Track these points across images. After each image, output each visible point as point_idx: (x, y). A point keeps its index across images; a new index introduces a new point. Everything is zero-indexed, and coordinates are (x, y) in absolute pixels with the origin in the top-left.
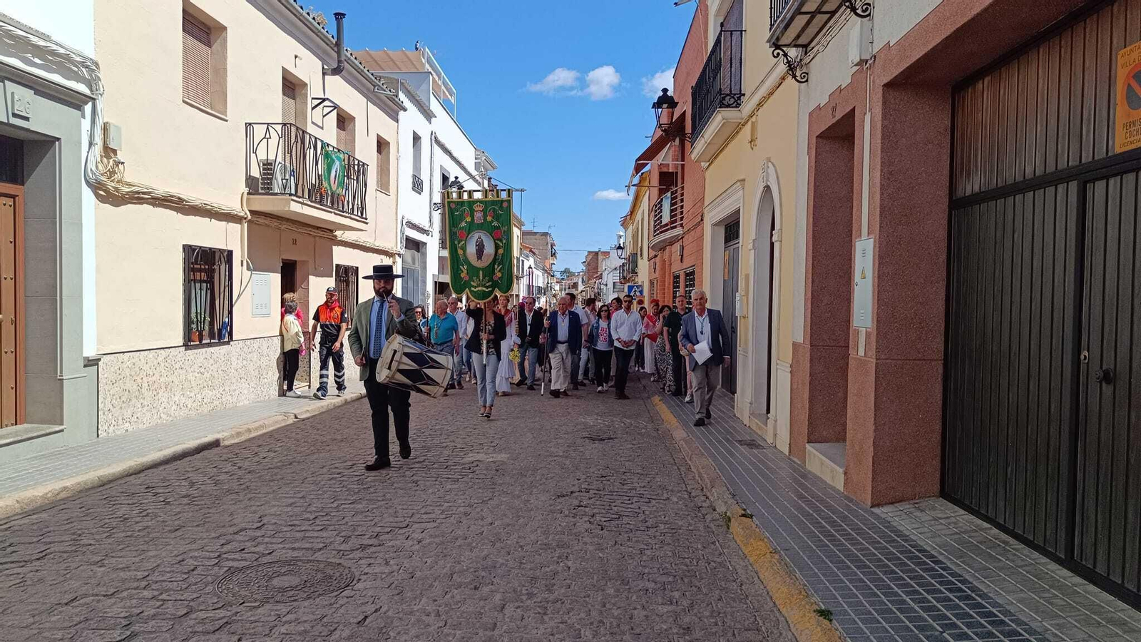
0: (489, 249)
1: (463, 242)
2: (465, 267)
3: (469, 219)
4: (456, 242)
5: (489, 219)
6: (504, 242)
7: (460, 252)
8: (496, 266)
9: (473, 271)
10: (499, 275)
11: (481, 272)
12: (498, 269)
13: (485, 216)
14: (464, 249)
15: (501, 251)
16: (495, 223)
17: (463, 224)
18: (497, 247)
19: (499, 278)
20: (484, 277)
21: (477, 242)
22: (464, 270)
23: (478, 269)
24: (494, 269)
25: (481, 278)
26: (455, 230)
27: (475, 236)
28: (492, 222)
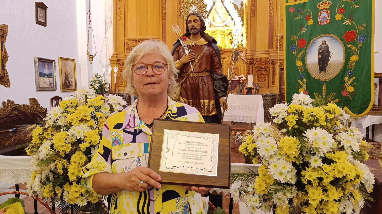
1: (302, 52)
2: (305, 81)
3: (311, 22)
4: (295, 53)
5: (339, 17)
6: (360, 45)
7: (299, 63)
8: (346, 79)
10: (351, 89)
11: (324, 87)
12: (349, 83)
13: (332, 16)
14: (303, 59)
15: (354, 58)
16: (348, 22)
17: (304, 30)
18: (348, 54)
19: (351, 94)
20: (328, 93)
21: (320, 49)
22: (302, 84)
24: (343, 82)
25: (324, 93)
26: (294, 38)
27: (318, 42)
28: (343, 20)
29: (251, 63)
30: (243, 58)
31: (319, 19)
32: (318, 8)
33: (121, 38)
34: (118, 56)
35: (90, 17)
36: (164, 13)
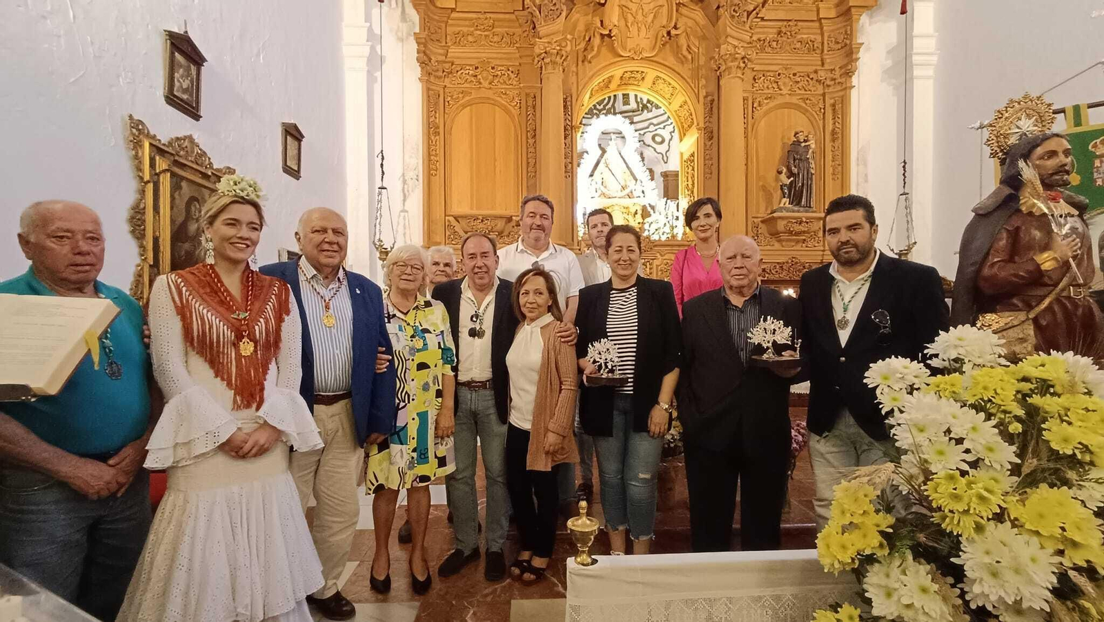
31: (1095, 174)
32: (1093, 150)
33: (438, 211)
35: (382, 165)
36: (532, 164)
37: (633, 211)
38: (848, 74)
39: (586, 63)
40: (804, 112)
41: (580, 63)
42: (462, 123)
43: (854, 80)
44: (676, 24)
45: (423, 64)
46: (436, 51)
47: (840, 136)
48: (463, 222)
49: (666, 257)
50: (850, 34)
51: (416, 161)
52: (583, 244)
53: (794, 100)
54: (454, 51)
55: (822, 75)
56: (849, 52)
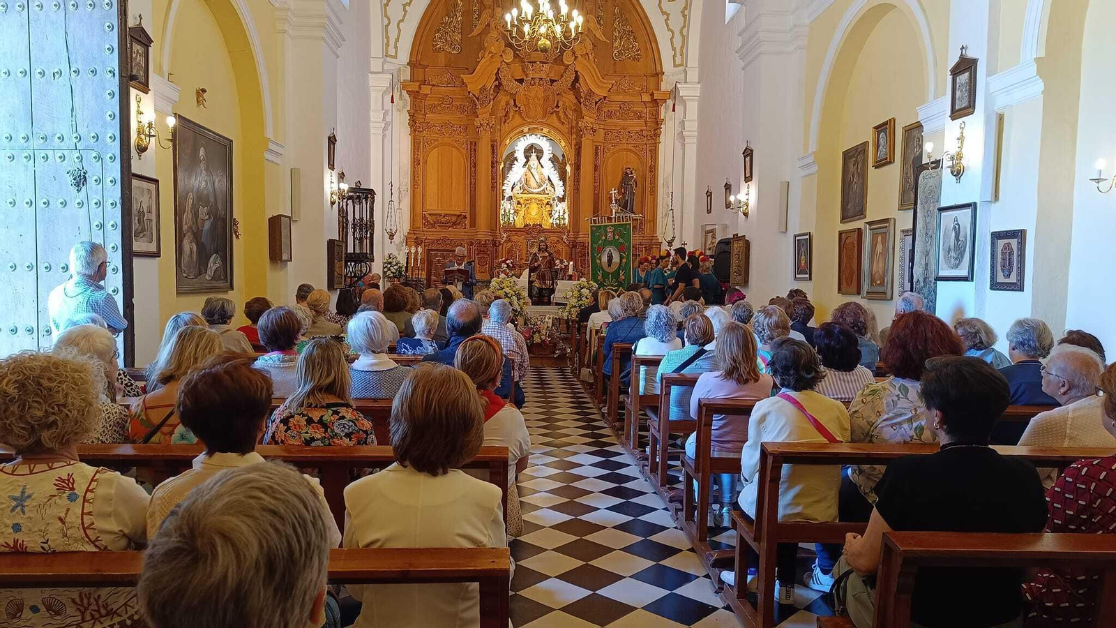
0: (616, 259)
3: (603, 238)
4: (595, 254)
5: (617, 237)
6: (627, 254)
7: (598, 261)
8: (621, 272)
9: (605, 275)
10: (623, 277)
12: (623, 274)
13: (614, 235)
15: (624, 260)
16: (621, 240)
17: (600, 242)
21: (608, 254)
22: (600, 274)
23: (609, 273)
24: (619, 273)
26: (595, 246)
27: (608, 249)
28: (619, 239)
29: (574, 246)
30: (565, 240)
31: (607, 237)
33: (419, 210)
34: (416, 232)
35: (391, 189)
36: (473, 183)
37: (545, 202)
38: (657, 135)
39: (506, 124)
40: (636, 154)
41: (502, 124)
42: (433, 156)
43: (662, 138)
44: (557, 104)
45: (411, 126)
46: (420, 117)
47: (653, 169)
48: (434, 217)
49: (551, 238)
50: (658, 113)
51: (407, 180)
52: (502, 230)
53: (630, 147)
54: (429, 115)
55: (645, 133)
56: (657, 123)
